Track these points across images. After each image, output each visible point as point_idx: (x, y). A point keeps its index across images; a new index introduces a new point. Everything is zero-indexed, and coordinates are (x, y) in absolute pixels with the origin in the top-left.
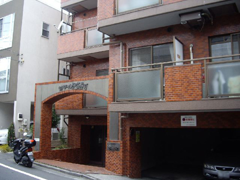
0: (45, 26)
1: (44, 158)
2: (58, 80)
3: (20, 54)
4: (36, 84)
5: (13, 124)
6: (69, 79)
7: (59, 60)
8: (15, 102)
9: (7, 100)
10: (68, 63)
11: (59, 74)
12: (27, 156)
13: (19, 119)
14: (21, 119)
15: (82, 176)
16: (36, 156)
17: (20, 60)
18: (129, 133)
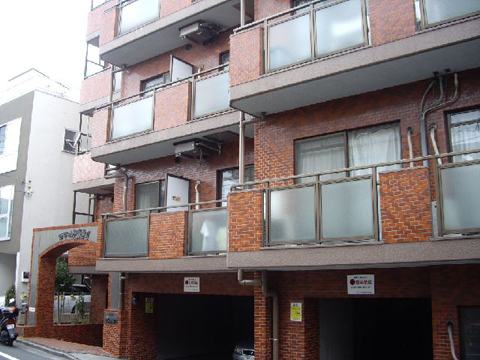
0: (69, 134)
1: (40, 335)
2: (74, 222)
3: (27, 181)
4: (34, 230)
5: (14, 287)
6: (93, 221)
7: (75, 192)
8: (18, 254)
9: (8, 250)
10: (93, 196)
11: (75, 213)
12: (7, 330)
13: (23, 280)
14: (27, 280)
15: (63, 356)
16: (29, 333)
17: (26, 189)
18: (131, 300)
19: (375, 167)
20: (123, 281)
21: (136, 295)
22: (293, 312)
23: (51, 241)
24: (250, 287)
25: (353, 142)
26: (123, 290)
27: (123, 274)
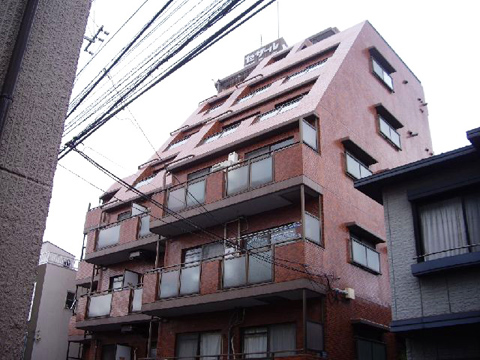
3: (37, 331)
17: (36, 337)
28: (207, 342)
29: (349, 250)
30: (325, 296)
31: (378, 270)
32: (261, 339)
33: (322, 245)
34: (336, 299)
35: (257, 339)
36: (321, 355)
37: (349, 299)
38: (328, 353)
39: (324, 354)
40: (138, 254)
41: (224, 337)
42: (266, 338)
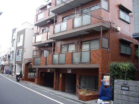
3: (24, 48)
4: (24, 59)
5: (21, 71)
7: (33, 51)
9: (21, 63)
17: (24, 50)
18: (40, 73)
19: (73, 51)
20: (38, 70)
21: (40, 72)
22: (60, 76)
23: (27, 61)
24: (54, 71)
25: (69, 46)
26: (38, 71)
27: (38, 68)
28: (70, 47)
29: (119, 14)
30: (109, 29)
31: (129, 22)
32: (88, 45)
33: (108, 11)
34: (114, 30)
35: (86, 45)
36: (108, 49)
37: (118, 31)
38: (110, 49)
39: (109, 49)
40: (49, 21)
41: (76, 45)
42: (89, 45)
